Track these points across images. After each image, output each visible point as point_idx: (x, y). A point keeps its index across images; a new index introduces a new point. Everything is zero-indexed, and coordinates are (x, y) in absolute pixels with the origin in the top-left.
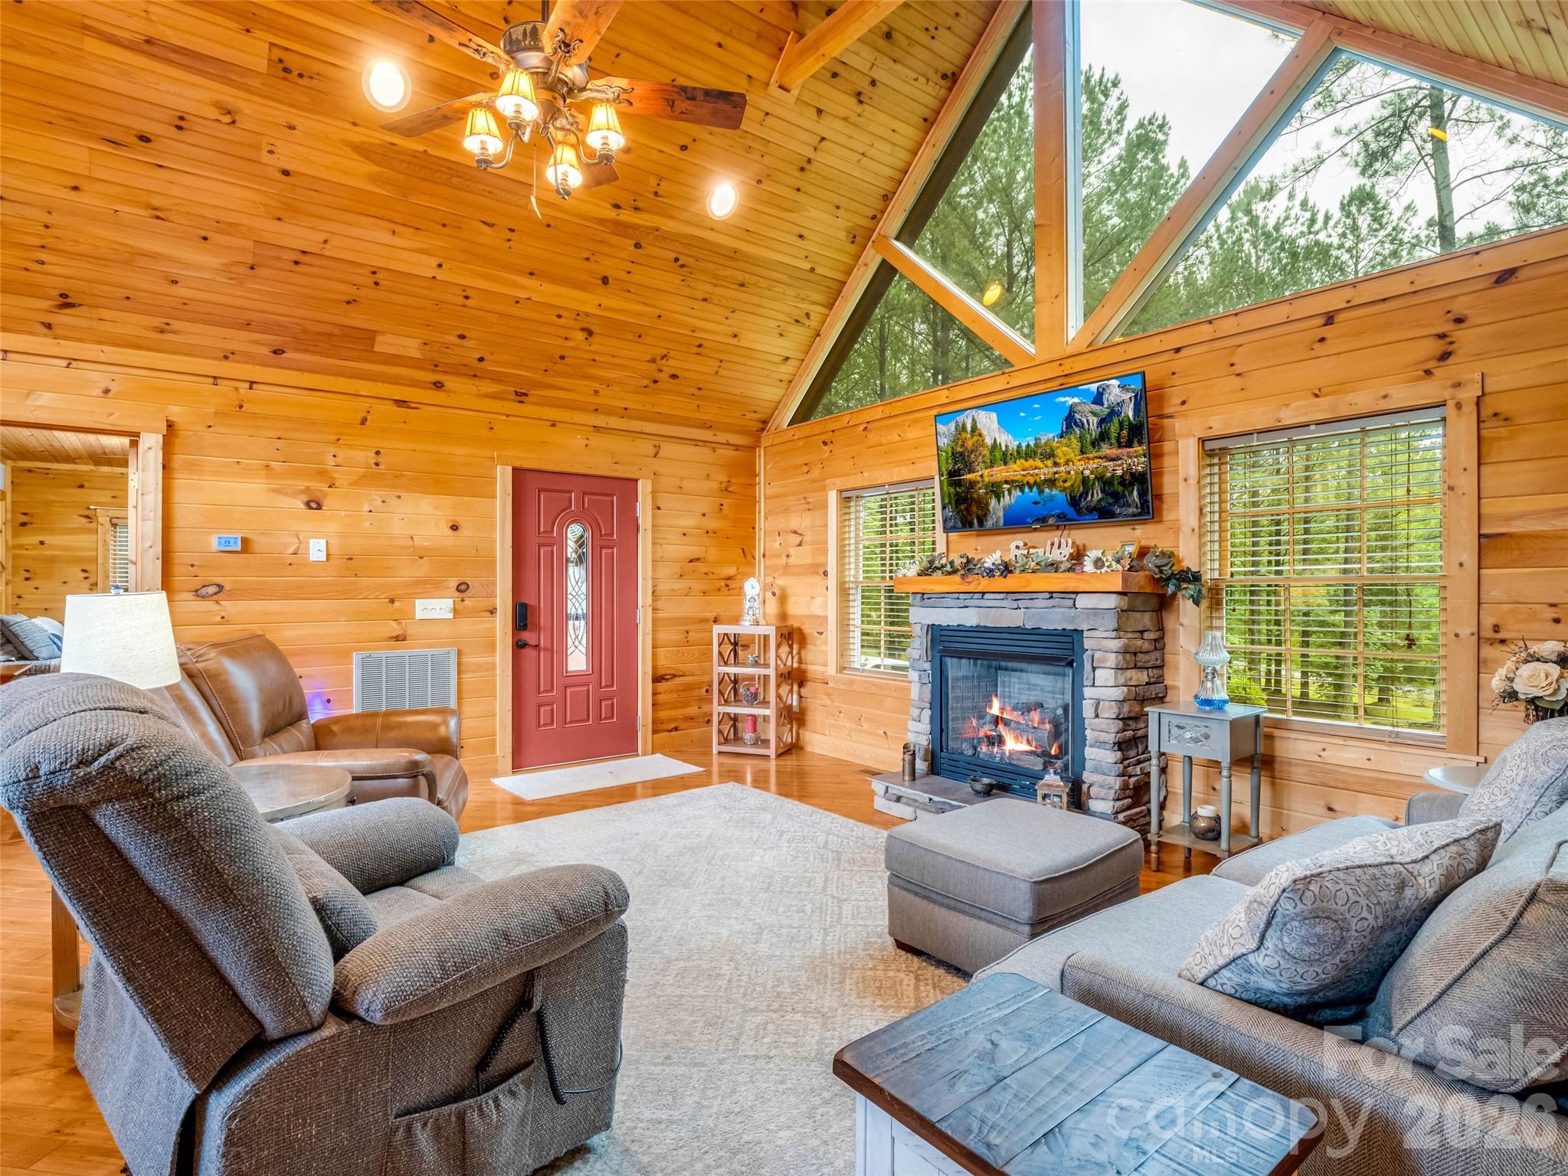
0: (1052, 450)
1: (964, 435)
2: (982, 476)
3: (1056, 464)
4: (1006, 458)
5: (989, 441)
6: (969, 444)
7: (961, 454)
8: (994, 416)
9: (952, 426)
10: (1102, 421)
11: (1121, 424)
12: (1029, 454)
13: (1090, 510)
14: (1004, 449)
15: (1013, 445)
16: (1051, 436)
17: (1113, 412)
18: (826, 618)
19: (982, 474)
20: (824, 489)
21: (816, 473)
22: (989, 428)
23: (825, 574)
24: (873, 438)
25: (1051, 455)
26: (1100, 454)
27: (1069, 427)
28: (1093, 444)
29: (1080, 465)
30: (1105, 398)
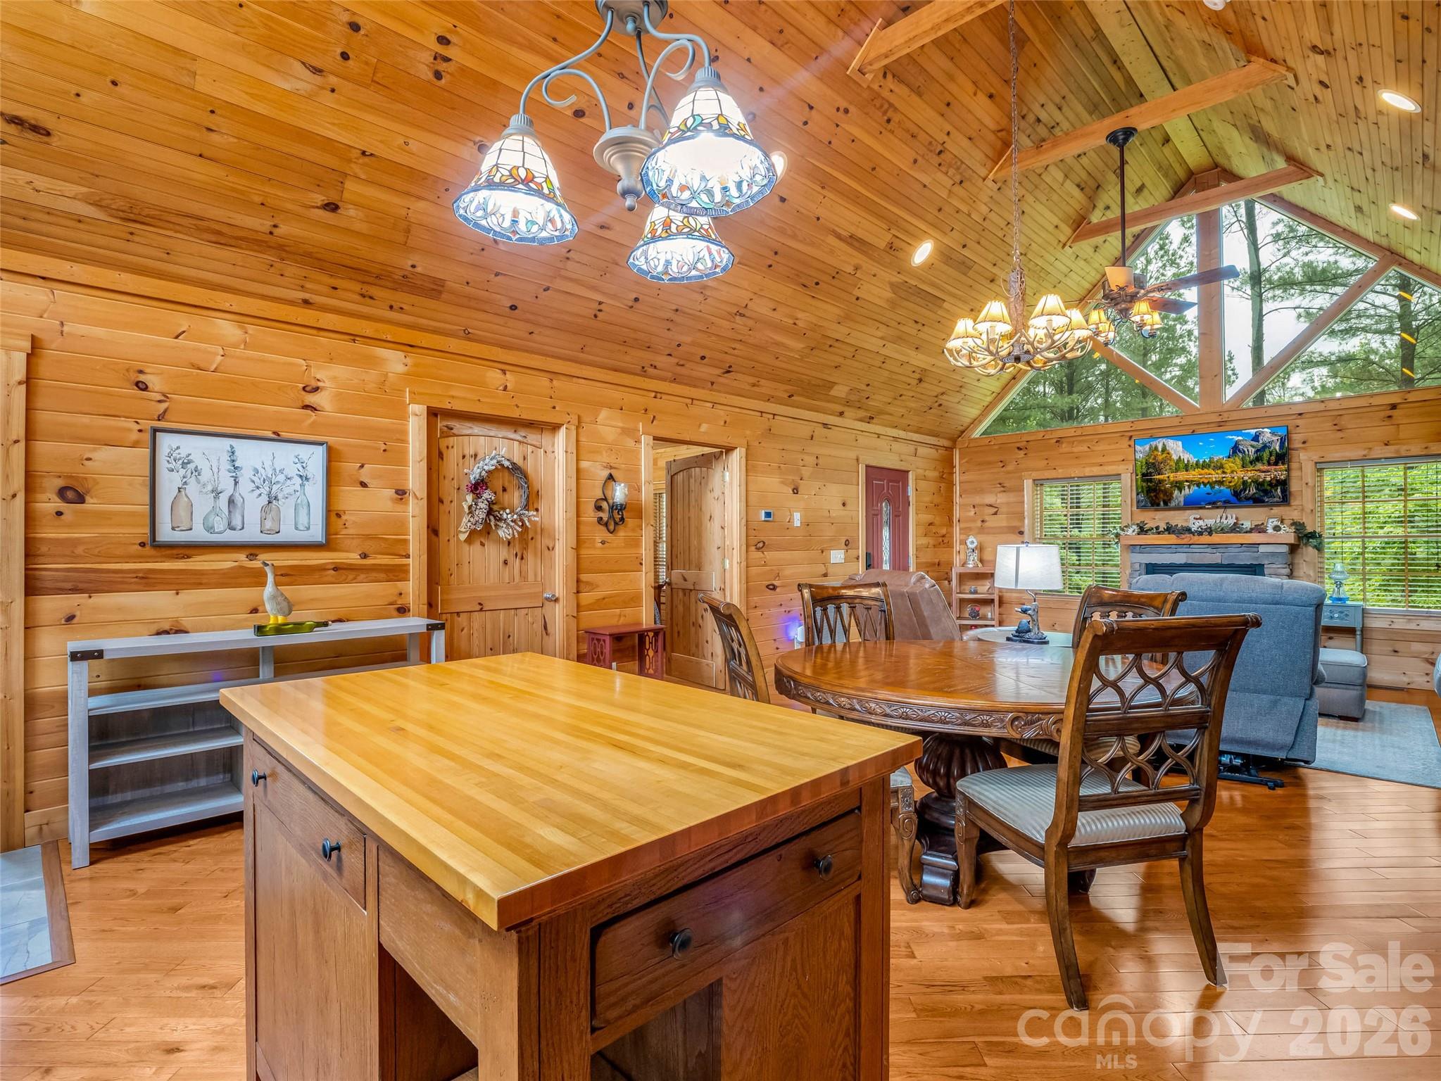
0: (1222, 465)
1: (1156, 453)
3: (1224, 472)
4: (1187, 468)
5: (1175, 457)
6: (1160, 458)
7: (1153, 464)
8: (1180, 443)
9: (1147, 447)
10: (1258, 451)
11: (1271, 452)
12: (1205, 466)
13: (1247, 499)
14: (1186, 462)
15: (1193, 460)
16: (1221, 457)
17: (1265, 447)
19: (1168, 476)
20: (1021, 478)
21: (1011, 468)
22: (1175, 450)
23: (1021, 533)
24: (1065, 447)
25: (1221, 467)
26: (1256, 468)
27: (1234, 452)
28: (1251, 463)
29: (1241, 474)
30: (1260, 438)
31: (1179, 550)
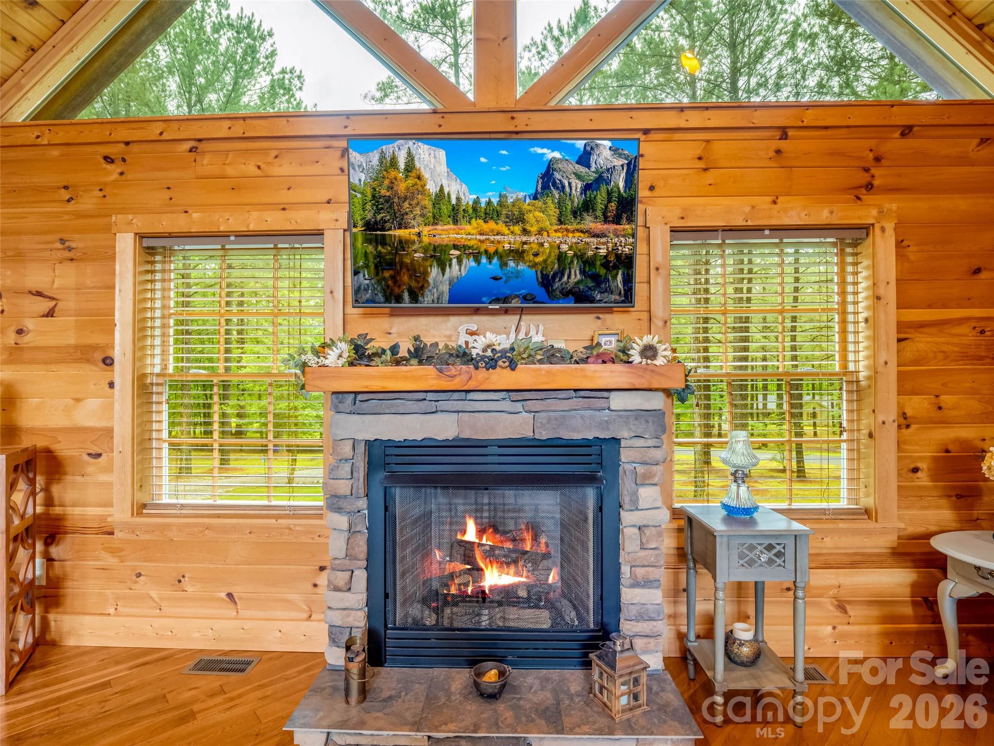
0: (522, 214)
1: (393, 174)
2: (419, 234)
3: (525, 232)
4: (456, 214)
5: (432, 188)
6: (401, 187)
7: (388, 200)
8: (442, 154)
9: (375, 158)
10: (587, 188)
11: (609, 194)
12: (490, 214)
14: (454, 202)
15: (469, 199)
16: (521, 195)
17: (601, 179)
18: (109, 432)
19: (419, 232)
20: (109, 230)
21: (88, 202)
22: (432, 171)
23: (108, 362)
24: (207, 164)
25: (519, 219)
26: (582, 226)
27: (545, 187)
28: (575, 213)
29: (557, 237)
30: (593, 158)
31: (442, 405)
